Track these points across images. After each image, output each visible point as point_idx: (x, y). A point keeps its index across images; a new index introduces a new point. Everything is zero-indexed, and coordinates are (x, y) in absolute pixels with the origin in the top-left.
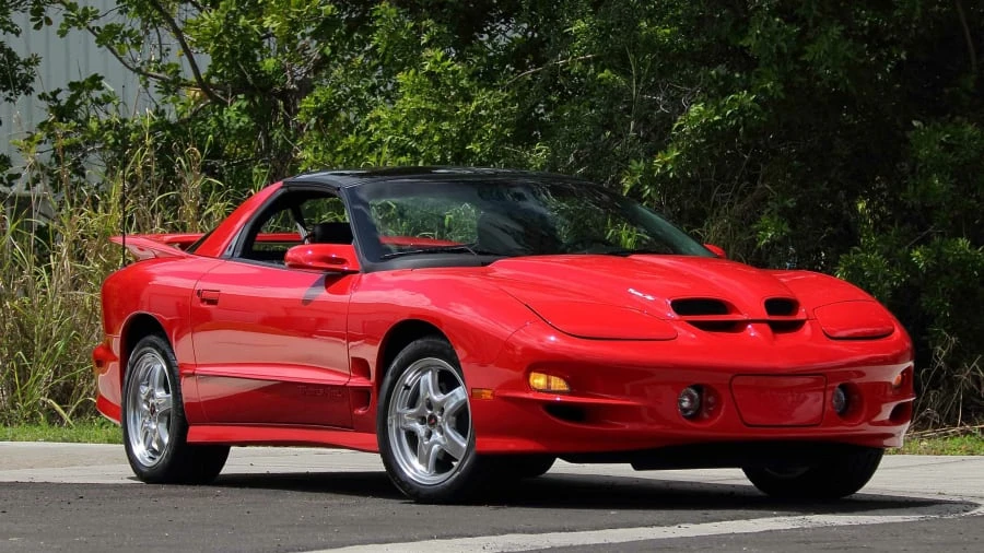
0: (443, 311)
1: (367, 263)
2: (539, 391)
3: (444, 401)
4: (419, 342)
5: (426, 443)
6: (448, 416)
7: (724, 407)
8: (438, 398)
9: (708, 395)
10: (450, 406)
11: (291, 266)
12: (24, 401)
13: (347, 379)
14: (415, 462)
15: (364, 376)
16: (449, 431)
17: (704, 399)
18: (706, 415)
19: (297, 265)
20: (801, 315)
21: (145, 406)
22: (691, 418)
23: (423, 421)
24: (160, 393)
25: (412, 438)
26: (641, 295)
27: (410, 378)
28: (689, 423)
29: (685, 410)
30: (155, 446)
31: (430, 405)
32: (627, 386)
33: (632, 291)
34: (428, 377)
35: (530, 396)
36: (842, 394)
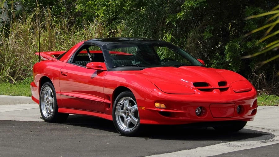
0: (129, 84)
1: (109, 68)
2: (158, 108)
3: (131, 109)
4: (124, 92)
5: (126, 120)
6: (132, 113)
7: (208, 113)
8: (129, 108)
9: (203, 110)
10: (133, 110)
11: (88, 68)
12: (2, 76)
13: (104, 100)
14: (123, 125)
15: (108, 100)
16: (132, 117)
17: (202, 111)
18: (202, 115)
19: (89, 68)
20: (228, 86)
21: (46, 101)
22: (198, 115)
23: (125, 114)
24: (50, 98)
25: (122, 118)
26: (185, 81)
27: (121, 102)
28: (198, 117)
29: (197, 113)
30: (49, 112)
31: (127, 109)
32: (182, 107)
33: (182, 80)
34: (127, 101)
35: (155, 109)
36: (239, 108)
